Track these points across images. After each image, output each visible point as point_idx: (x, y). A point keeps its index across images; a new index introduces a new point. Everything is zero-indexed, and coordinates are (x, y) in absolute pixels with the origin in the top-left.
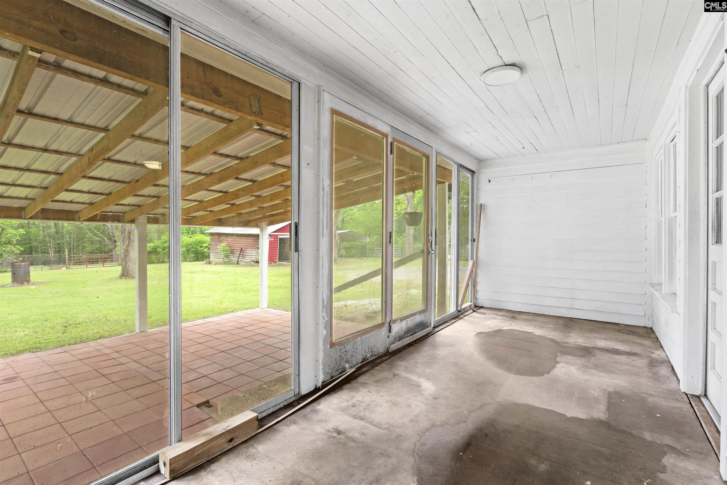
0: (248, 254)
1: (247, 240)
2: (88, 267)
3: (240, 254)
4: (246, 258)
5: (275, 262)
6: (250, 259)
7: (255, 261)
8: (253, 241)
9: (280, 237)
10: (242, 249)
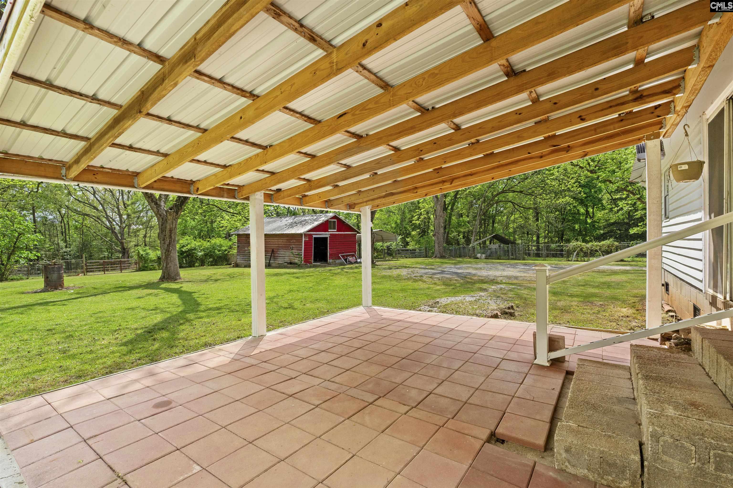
0: (280, 255)
1: (279, 241)
2: (106, 273)
3: (271, 256)
4: (278, 260)
5: (310, 263)
6: (283, 260)
7: (289, 262)
8: (286, 241)
9: (314, 236)
10: (273, 250)
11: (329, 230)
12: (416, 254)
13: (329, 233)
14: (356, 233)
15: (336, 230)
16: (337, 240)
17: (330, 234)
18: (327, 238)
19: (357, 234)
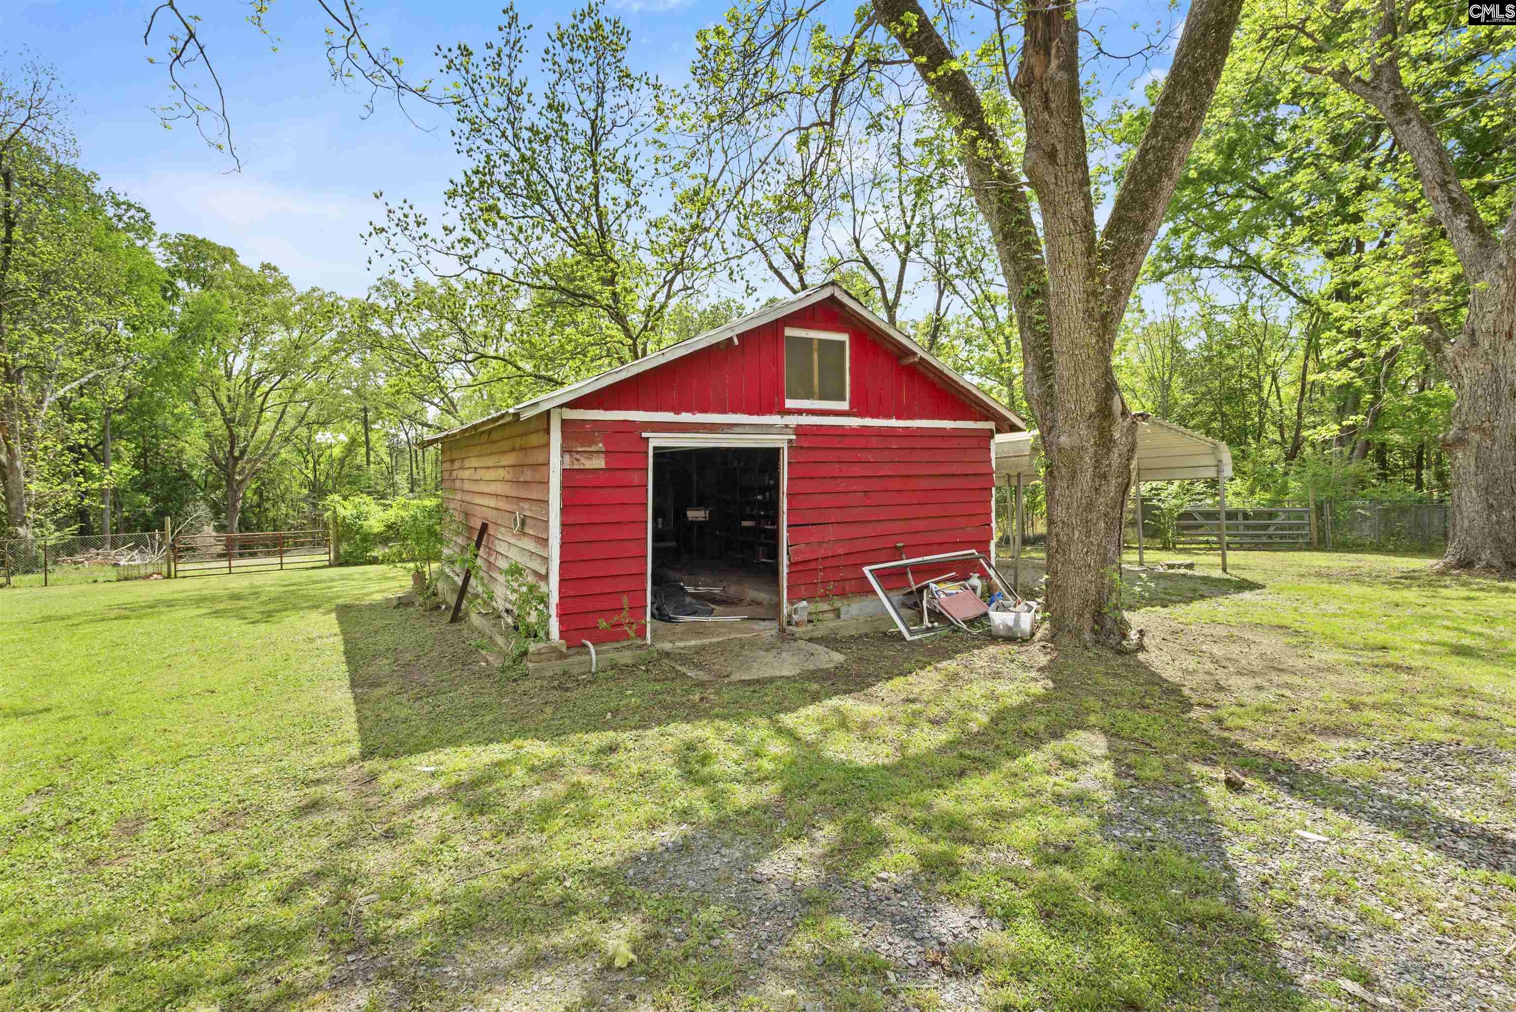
0: (500, 562)
1: (498, 471)
8: (511, 474)
9: (657, 440)
10: (485, 526)
11: (790, 404)
12: (1271, 530)
13: (793, 420)
14: (990, 425)
15: (845, 406)
16: (857, 470)
17: (801, 431)
18: (775, 452)
19: (999, 438)
